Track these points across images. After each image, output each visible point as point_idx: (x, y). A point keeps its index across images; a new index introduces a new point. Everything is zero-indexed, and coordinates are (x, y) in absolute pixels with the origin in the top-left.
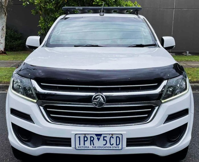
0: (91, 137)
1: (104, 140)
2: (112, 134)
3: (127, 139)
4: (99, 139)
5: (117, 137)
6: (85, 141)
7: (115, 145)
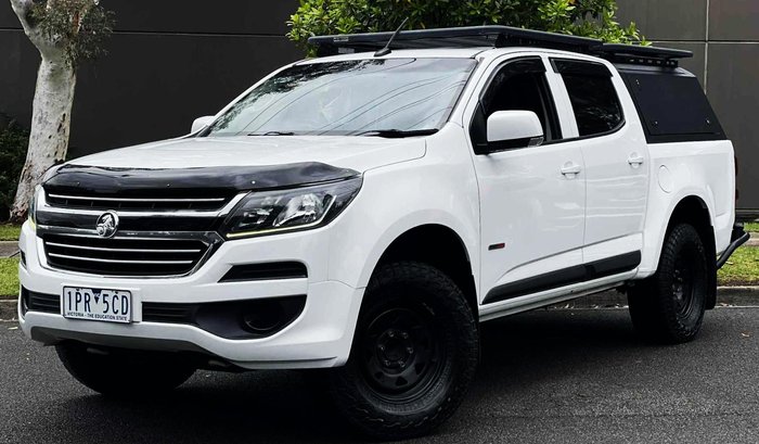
0: (86, 294)
1: (105, 302)
2: (117, 291)
3: (145, 305)
4: (97, 299)
5: (123, 297)
6: (77, 302)
7: (120, 313)
